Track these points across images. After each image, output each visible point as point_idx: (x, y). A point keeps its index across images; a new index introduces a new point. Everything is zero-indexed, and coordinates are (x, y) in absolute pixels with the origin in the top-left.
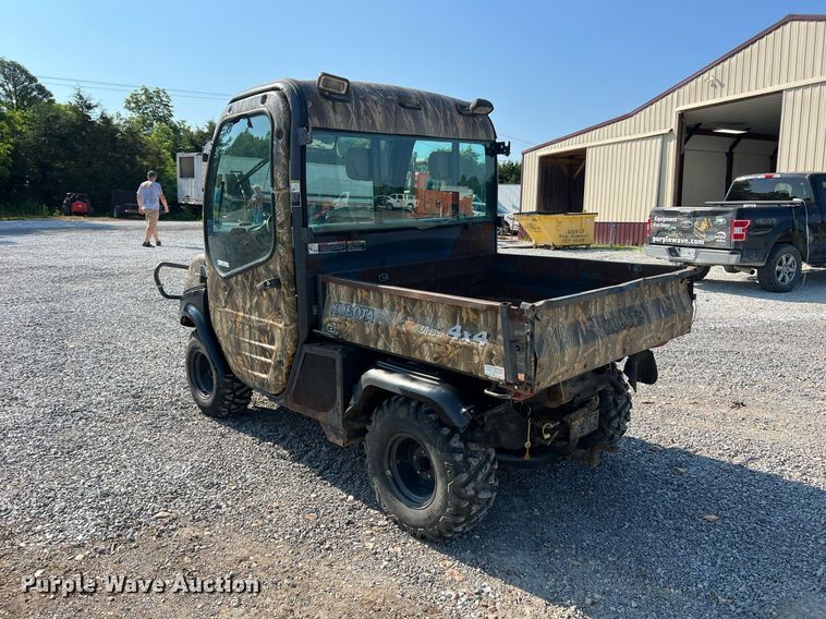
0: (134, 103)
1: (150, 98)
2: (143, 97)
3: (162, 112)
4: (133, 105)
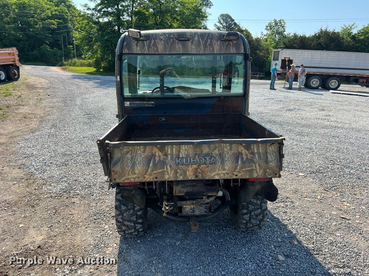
0: (269, 27)
1: (276, 24)
2: (274, 24)
3: (281, 29)
4: (269, 28)
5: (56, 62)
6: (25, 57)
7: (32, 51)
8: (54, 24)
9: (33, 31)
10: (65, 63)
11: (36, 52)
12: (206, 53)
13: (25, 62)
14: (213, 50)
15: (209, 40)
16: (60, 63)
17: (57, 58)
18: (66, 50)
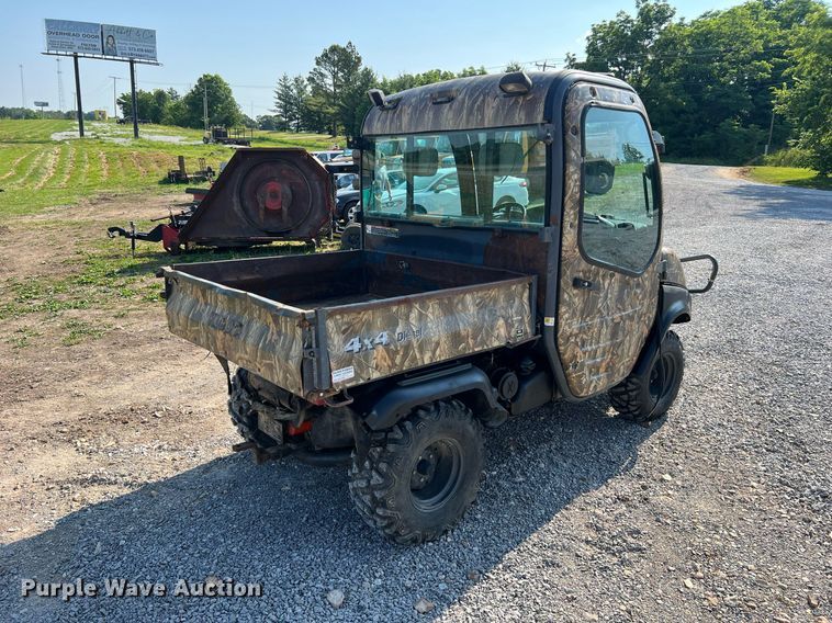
5: (746, 158)
6: (683, 146)
7: (699, 135)
8: (765, 70)
9: (713, 90)
10: (767, 157)
11: (707, 136)
12: (470, 127)
13: (680, 157)
14: (483, 119)
15: (481, 98)
16: (756, 159)
17: (752, 147)
18: (780, 127)
